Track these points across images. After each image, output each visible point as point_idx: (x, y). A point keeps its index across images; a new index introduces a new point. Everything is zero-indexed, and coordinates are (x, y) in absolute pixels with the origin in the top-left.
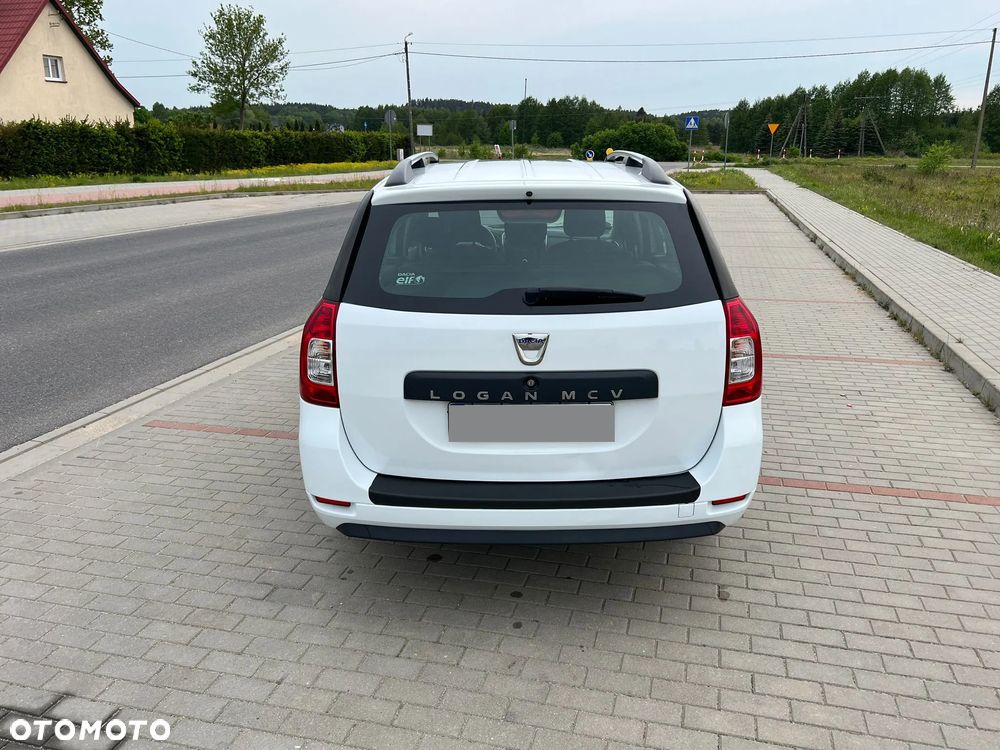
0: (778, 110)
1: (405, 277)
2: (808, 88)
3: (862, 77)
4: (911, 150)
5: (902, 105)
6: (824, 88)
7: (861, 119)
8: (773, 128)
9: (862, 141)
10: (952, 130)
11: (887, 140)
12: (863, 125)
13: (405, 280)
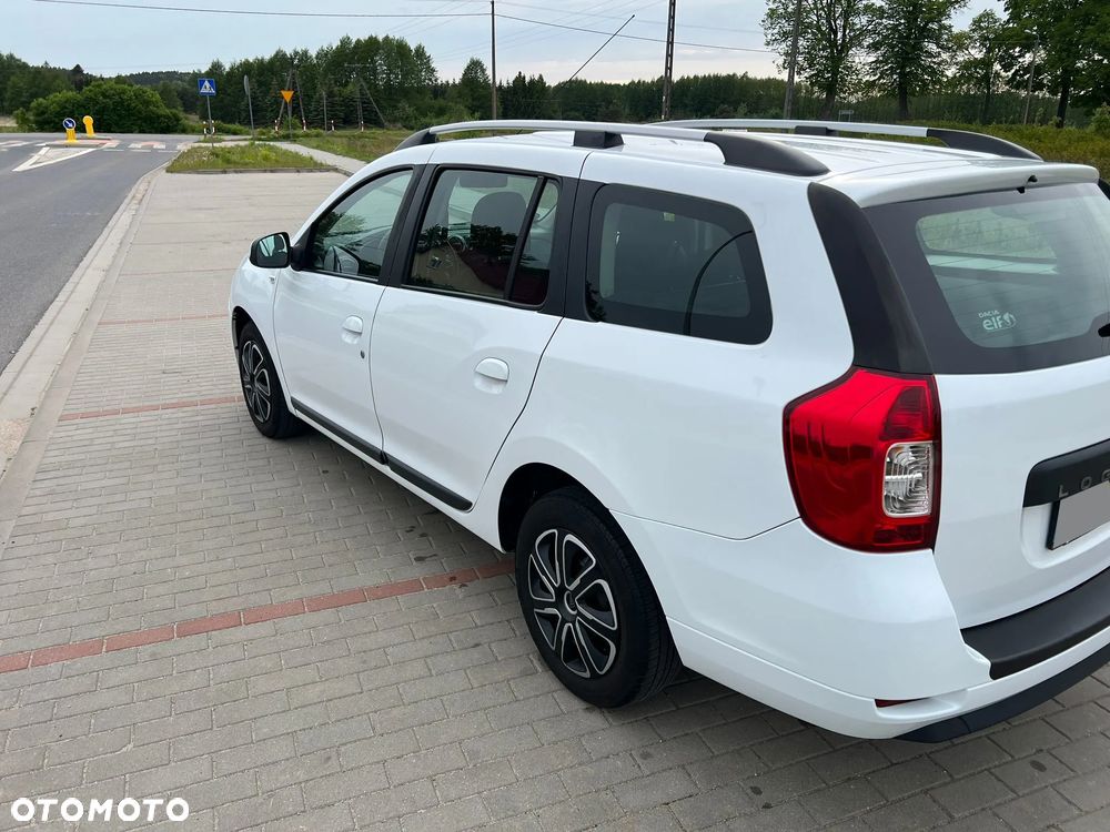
0: (260, 74)
1: (989, 318)
2: (289, 52)
3: (345, 42)
5: (388, 75)
6: (305, 53)
7: (353, 88)
8: (287, 95)
9: (360, 112)
10: (441, 102)
11: (382, 112)
12: (357, 95)
13: (993, 324)
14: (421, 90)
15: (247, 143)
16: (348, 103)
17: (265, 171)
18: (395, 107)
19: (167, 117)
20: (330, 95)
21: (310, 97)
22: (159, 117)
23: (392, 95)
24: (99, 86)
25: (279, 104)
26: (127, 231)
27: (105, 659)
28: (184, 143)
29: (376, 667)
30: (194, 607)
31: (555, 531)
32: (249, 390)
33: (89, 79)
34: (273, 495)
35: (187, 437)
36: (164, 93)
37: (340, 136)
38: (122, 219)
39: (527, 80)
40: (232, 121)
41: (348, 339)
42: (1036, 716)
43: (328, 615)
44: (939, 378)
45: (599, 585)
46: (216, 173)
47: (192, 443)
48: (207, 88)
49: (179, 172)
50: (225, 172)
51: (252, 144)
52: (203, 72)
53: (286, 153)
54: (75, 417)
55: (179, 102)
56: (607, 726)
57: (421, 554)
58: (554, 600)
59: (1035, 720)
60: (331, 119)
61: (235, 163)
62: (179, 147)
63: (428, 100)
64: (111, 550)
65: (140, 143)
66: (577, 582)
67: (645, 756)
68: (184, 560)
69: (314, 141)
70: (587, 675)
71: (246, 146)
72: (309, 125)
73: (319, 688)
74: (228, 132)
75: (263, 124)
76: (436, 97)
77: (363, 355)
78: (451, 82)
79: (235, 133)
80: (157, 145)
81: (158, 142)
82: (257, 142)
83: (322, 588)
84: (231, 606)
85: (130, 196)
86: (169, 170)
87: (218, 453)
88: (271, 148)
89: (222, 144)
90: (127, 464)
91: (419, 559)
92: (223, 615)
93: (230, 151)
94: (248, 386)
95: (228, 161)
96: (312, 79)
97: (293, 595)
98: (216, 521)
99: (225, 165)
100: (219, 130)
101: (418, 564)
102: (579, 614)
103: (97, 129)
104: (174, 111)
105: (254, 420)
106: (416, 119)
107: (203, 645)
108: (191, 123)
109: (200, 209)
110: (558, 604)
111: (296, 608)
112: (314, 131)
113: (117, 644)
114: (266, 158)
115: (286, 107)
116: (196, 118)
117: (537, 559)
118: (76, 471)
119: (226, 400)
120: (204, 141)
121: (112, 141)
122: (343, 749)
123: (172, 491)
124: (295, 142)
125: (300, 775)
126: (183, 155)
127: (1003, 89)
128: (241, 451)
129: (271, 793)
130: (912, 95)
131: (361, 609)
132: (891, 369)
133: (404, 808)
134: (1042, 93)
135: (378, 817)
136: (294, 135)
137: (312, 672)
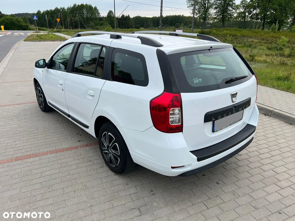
0: (51, 14)
1: (196, 80)
2: (59, 8)
3: (75, 5)
4: (92, 27)
5: (87, 14)
6: (64, 8)
7: (77, 18)
8: (58, 20)
9: (79, 25)
11: (85, 24)
12: (78, 20)
13: (196, 81)
14: (96, 19)
15: (47, 33)
16: (76, 22)
17: (51, 41)
18: (89, 23)
19: (25, 26)
20: (71, 20)
21: (65, 20)
22: (22, 26)
24: (6, 17)
25: (57, 22)
26: (11, 58)
28: (29, 33)
29: (64, 167)
30: (19, 154)
31: (106, 132)
33: (3, 15)
34: (43, 126)
35: (22, 112)
36: (25, 19)
37: (73, 31)
39: (125, 16)
40: (43, 27)
41: (59, 86)
42: (220, 172)
43: (54, 155)
44: (181, 94)
45: (115, 144)
46: (38, 41)
47: (23, 114)
48: (35, 18)
49: (27, 41)
50: (40, 41)
52: (35, 13)
53: (58, 36)
55: (29, 22)
56: (119, 178)
57: (79, 140)
58: (106, 149)
59: (219, 173)
60: (71, 27)
61: (43, 39)
63: (98, 21)
65: (17, 33)
66: (111, 144)
67: (127, 185)
68: (18, 143)
69: (66, 33)
70: (114, 166)
71: (47, 34)
72: (65, 28)
73: (49, 172)
74: (42, 30)
75: (52, 28)
76: (100, 21)
77: (63, 90)
78: (104, 16)
79: (44, 30)
80: (22, 34)
81: (22, 33)
82: (50, 33)
83: (54, 148)
84: (29, 153)
85: (13, 48)
86: (25, 41)
87: (30, 116)
88: (54, 35)
89: (40, 33)
90: (5, 119)
91: (79, 141)
92: (26, 156)
93: (42, 35)
94: (38, 99)
95: (41, 38)
96: (66, 15)
97: (45, 150)
98: (28, 133)
99: (40, 39)
100: (39, 29)
101: (79, 142)
102: (112, 152)
103: (4, 30)
104: (27, 24)
105: (40, 107)
106: (95, 26)
107: (21, 163)
108: (32, 27)
109: (32, 51)
110: (108, 150)
111: (46, 154)
112: (66, 30)
114: (52, 37)
116: (33, 26)
117: (103, 139)
119: (34, 102)
120: (35, 33)
122: (53, 186)
123: (17, 126)
124: (60, 33)
125: (42, 192)
126: (29, 36)
127: (249, 19)
128: (36, 115)
129: (34, 196)
130: (226, 21)
131: (62, 153)
132: (171, 91)
133: (67, 198)
134: (259, 21)
135: (60, 200)
136: (60, 31)
137: (48, 168)
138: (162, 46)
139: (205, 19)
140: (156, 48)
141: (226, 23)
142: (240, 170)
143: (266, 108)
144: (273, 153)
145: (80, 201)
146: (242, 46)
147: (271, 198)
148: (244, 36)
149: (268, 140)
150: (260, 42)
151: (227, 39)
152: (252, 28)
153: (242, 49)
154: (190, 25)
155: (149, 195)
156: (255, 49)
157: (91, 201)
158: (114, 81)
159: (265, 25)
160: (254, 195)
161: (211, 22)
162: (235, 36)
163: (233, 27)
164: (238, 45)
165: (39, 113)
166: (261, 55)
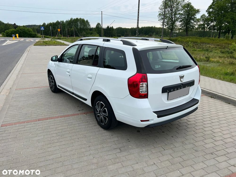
0: (53, 26)
2: (60, 21)
3: (71, 19)
4: (84, 36)
5: (80, 26)
6: (63, 21)
7: (73, 29)
8: (59, 30)
9: (74, 34)
10: (91, 31)
11: (79, 33)
12: (74, 30)
13: (157, 67)
14: (87, 29)
15: (50, 40)
16: (72, 32)
17: (54, 46)
18: (82, 33)
19: (34, 34)
20: (68, 30)
21: (64, 30)
22: (32, 34)
23: (81, 30)
24: (20, 28)
25: (57, 32)
26: (26, 57)
27: (26, 124)
28: (37, 40)
29: (71, 125)
30: (41, 117)
31: (99, 102)
32: (50, 84)
33: (17, 26)
34: (54, 101)
35: (39, 92)
36: (33, 29)
37: (70, 39)
38: (25, 55)
39: (110, 27)
40: (47, 35)
41: (67, 73)
43: (63, 118)
45: (105, 109)
48: (42, 29)
49: (36, 46)
50: (46, 46)
51: (52, 40)
52: (41, 25)
53: (58, 42)
54: (18, 89)
55: (36, 31)
58: (99, 113)
59: (174, 131)
60: (68, 35)
61: (48, 44)
62: (36, 41)
63: (89, 31)
64: (26, 109)
65: (28, 40)
66: (102, 109)
67: (112, 136)
68: (39, 111)
69: (64, 39)
70: (104, 124)
74: (46, 37)
75: (54, 36)
77: (70, 76)
78: (94, 27)
79: (48, 38)
80: (32, 40)
83: (62, 115)
84: (47, 117)
85: (26, 50)
86: (34, 45)
87: (45, 95)
88: (56, 41)
89: (45, 40)
90: (28, 97)
92: (45, 118)
93: (47, 41)
95: (46, 44)
96: (64, 27)
97: (57, 115)
98: (44, 105)
100: (45, 37)
101: (79, 111)
102: (103, 114)
103: (19, 37)
104: (35, 33)
105: (51, 90)
106: (86, 35)
107: (42, 122)
108: (39, 36)
109: (41, 53)
111: (58, 117)
112: (64, 37)
113: (28, 122)
114: (54, 43)
115: (59, 32)
116: (40, 34)
117: (97, 107)
118: (19, 98)
119: (46, 87)
120: (42, 39)
121: (22, 39)
122: (64, 135)
123: (36, 101)
124: (60, 40)
125: (58, 138)
126: (37, 42)
127: (208, 30)
128: (48, 95)
129: (53, 140)
130: (189, 31)
131: (69, 117)
132: (141, 73)
133: (73, 142)
134: (216, 31)
135: (69, 143)
136: (60, 38)
137: (60, 126)
138: (136, 45)
139: (172, 30)
140: (132, 47)
141: (189, 33)
142: (188, 130)
143: (212, 93)
144: (213, 121)
145: (82, 144)
146: (201, 50)
147: (207, 146)
148: (203, 43)
149: (211, 113)
150: (216, 48)
151: (189, 45)
152: (210, 36)
153: (200, 53)
154: (161, 34)
155: (126, 142)
156: (211, 53)
157: (89, 144)
158: (105, 68)
159: (221, 35)
160: (196, 144)
161: (177, 32)
162: (196, 42)
163: (195, 36)
164: (198, 50)
165: (50, 93)
166: (215, 57)
